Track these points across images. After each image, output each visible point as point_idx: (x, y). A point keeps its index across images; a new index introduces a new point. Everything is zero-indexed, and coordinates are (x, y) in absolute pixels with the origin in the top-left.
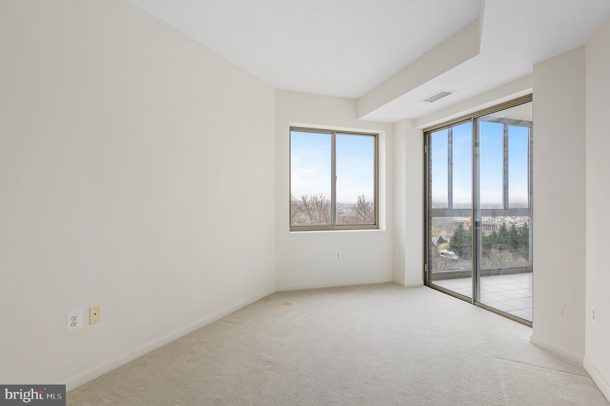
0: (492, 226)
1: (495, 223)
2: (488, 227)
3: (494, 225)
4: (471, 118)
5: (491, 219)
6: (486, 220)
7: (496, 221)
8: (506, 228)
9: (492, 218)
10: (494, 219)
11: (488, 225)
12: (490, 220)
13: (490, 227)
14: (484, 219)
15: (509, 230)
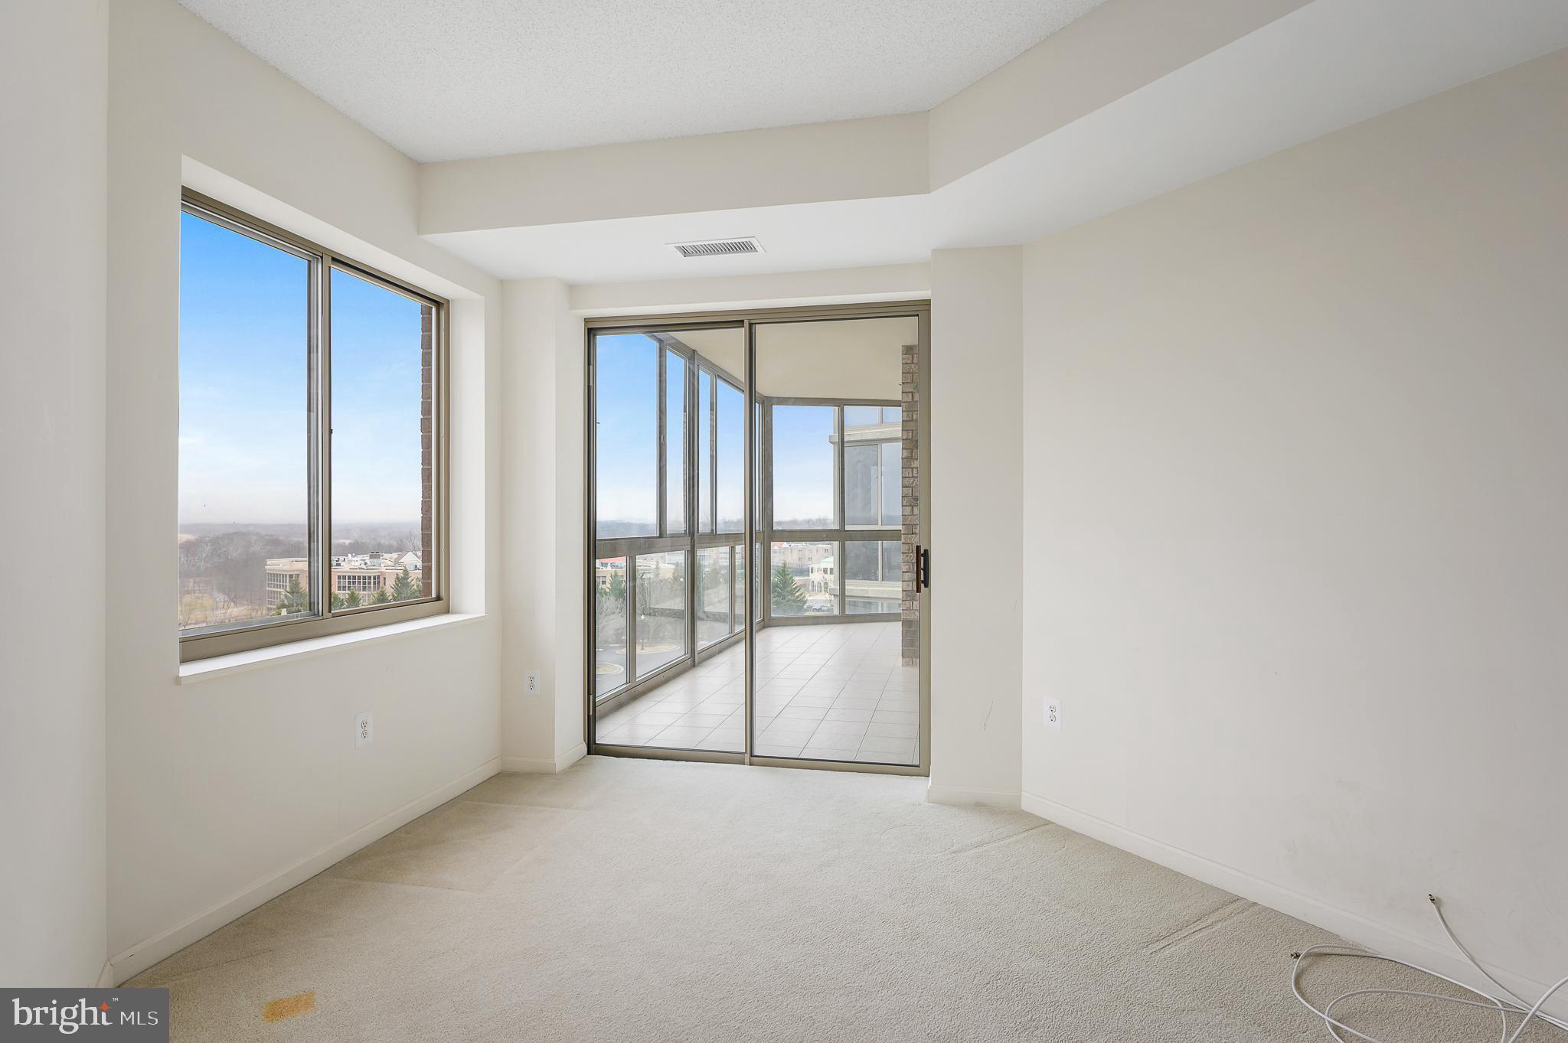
0: (374, 578)
1: (382, 572)
2: (364, 583)
3: (379, 576)
4: (743, 321)
5: (368, 562)
6: (357, 564)
7: (382, 565)
8: (409, 580)
9: (371, 560)
10: (375, 560)
11: (364, 578)
12: (366, 564)
13: (369, 583)
14: (353, 563)
15: (417, 586)
